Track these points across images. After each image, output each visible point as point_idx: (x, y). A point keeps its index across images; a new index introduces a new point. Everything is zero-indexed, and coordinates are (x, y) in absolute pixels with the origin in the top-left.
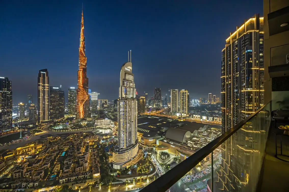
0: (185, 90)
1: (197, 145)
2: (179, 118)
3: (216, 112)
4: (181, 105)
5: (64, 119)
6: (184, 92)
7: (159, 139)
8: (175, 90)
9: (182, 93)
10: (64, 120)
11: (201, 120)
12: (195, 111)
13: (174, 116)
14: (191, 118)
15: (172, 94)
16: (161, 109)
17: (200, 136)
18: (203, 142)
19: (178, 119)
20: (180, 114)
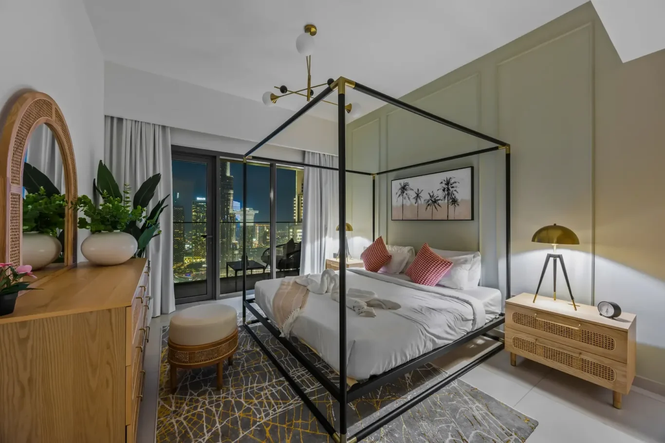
5: (182, 265)
10: (183, 267)
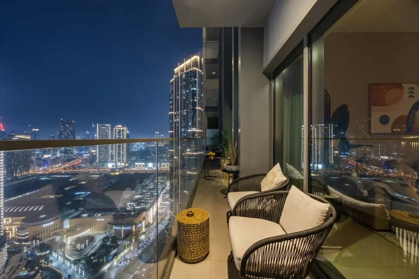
0: (123, 126)
1: (141, 205)
2: (113, 170)
3: (164, 155)
4: (116, 149)
6: (121, 129)
7: (71, 216)
8: (105, 126)
9: (117, 130)
11: (146, 168)
12: (138, 157)
13: (103, 168)
14: (132, 168)
15: (99, 131)
16: (75, 159)
17: (144, 191)
18: (148, 198)
19: (110, 172)
20: (114, 164)
